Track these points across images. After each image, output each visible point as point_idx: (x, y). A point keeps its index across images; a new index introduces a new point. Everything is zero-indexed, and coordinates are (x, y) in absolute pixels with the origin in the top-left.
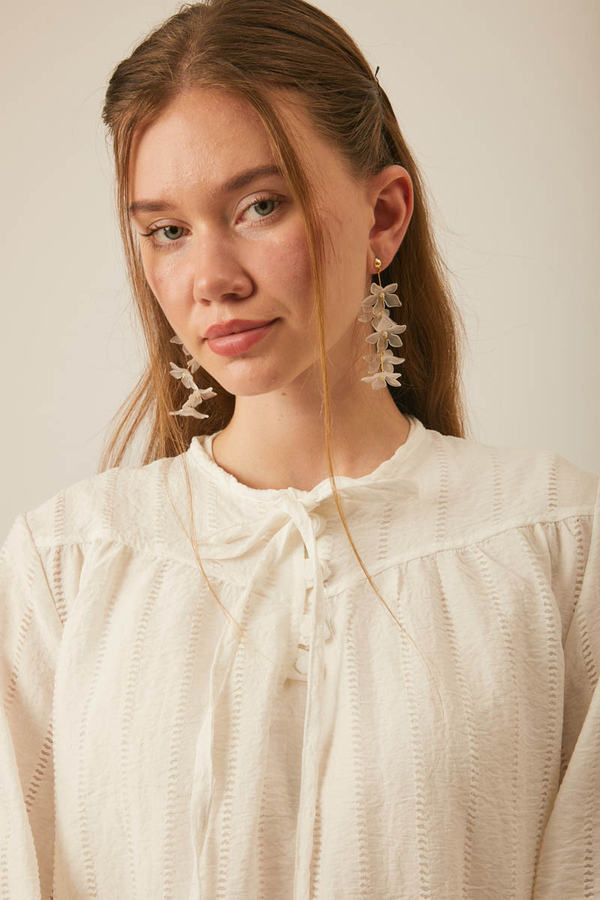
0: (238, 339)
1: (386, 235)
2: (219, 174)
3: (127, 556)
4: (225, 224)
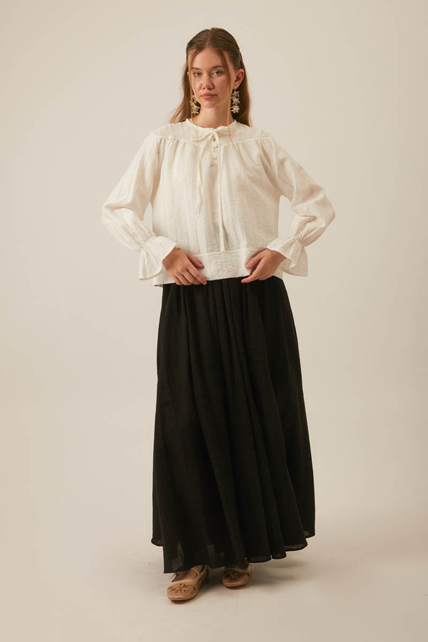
0: (208, 97)
1: (237, 82)
2: (211, 66)
3: (178, 142)
4: (210, 75)
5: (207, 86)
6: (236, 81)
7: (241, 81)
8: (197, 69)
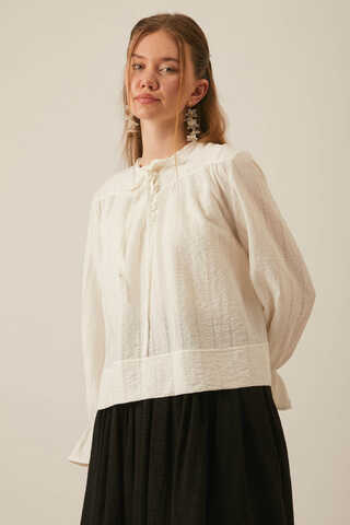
4: (157, 69)
5: (149, 82)
6: (193, 94)
7: (201, 96)
8: (140, 57)
